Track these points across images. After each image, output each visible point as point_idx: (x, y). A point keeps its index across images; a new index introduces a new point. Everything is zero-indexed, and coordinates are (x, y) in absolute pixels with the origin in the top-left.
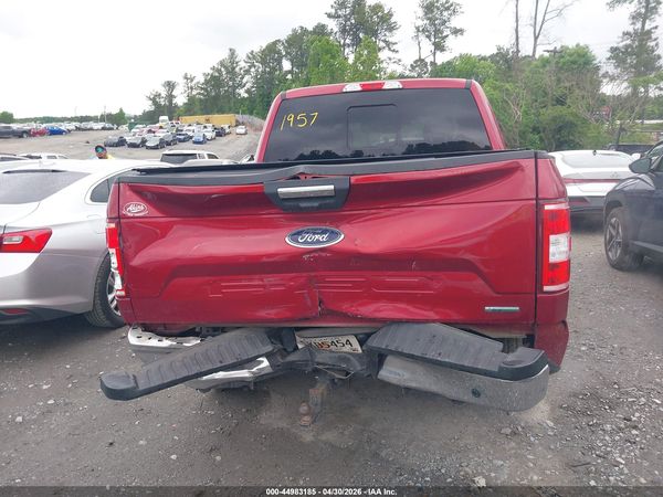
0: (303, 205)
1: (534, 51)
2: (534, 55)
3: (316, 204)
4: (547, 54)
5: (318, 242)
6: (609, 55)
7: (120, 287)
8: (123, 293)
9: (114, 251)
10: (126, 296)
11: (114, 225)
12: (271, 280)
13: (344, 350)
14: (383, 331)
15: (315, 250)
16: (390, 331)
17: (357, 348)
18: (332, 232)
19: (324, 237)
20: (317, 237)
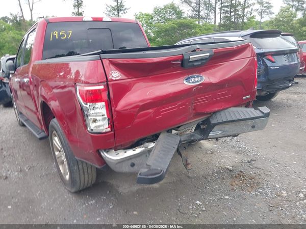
1: (32, 17)
2: (32, 19)
3: (200, 63)
7: (107, 126)
8: (109, 130)
9: (103, 104)
10: (112, 131)
11: (102, 87)
12: (180, 103)
13: (187, 133)
14: (214, 116)
15: (197, 85)
16: (218, 115)
17: (193, 130)
18: (200, 76)
19: (198, 79)
20: (197, 79)
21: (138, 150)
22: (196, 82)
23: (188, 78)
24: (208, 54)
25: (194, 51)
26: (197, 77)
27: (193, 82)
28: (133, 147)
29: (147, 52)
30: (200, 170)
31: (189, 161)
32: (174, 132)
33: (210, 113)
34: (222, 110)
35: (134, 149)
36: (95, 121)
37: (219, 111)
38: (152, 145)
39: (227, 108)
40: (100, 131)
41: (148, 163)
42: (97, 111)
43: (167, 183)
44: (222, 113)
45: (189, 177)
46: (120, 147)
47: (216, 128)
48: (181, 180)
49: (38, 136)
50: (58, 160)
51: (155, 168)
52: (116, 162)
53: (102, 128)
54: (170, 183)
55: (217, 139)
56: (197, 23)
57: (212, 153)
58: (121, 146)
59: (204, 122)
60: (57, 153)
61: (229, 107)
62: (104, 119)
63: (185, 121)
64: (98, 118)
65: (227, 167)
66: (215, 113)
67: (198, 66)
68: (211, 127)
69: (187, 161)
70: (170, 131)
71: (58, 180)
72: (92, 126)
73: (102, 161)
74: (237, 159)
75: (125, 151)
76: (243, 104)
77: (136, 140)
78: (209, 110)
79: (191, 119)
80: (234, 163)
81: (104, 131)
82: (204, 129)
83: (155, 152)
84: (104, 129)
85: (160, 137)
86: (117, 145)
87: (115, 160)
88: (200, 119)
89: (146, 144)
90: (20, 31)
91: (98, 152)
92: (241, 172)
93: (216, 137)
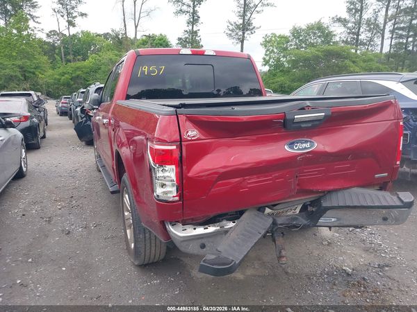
0: (303, 125)
1: (136, 35)
2: (136, 37)
3: (310, 125)
4: (144, 38)
5: (306, 148)
6: (178, 42)
7: (175, 194)
8: (177, 198)
9: (174, 167)
10: (180, 200)
11: (174, 147)
12: (277, 175)
13: (289, 214)
14: (328, 197)
15: (304, 154)
16: (334, 196)
17: (298, 211)
18: (310, 142)
19: (308, 145)
20: (304, 145)
21: (211, 229)
22: (302, 149)
23: (293, 143)
24: (323, 114)
25: (303, 109)
26: (306, 142)
27: (299, 149)
28: (205, 223)
29: (237, 108)
30: (304, 266)
31: (283, 253)
32: (268, 210)
33: (324, 192)
34: (340, 189)
35: (206, 226)
36: (163, 186)
37: (336, 190)
38: (231, 225)
39: (348, 188)
40: (167, 199)
41: (219, 249)
42: (167, 174)
43: (255, 276)
44: (340, 194)
45: (287, 273)
46: (190, 221)
47: (329, 213)
48: (275, 276)
49: (111, 189)
50: (126, 222)
51: (225, 256)
52: (182, 239)
53: (169, 195)
54: (259, 276)
55: (330, 228)
56: (353, 51)
57: (329, 244)
58: (193, 219)
59: (313, 203)
60: (126, 214)
61: (351, 187)
62: (173, 185)
63: (284, 199)
64: (167, 183)
65: (344, 268)
66: (330, 192)
67: (307, 128)
68: (322, 211)
69: (280, 252)
70: (261, 209)
71: (123, 246)
72: (159, 191)
73: (167, 234)
74: (364, 259)
75: (195, 227)
76: (377, 184)
77: (212, 215)
78: (319, 188)
79: (293, 196)
80: (357, 264)
81: (171, 200)
82: (313, 212)
83: (232, 235)
84: (170, 197)
85: (244, 216)
86: (185, 218)
87: (181, 237)
88: (308, 199)
89: (224, 222)
90: (120, 52)
91: (163, 224)
92: (364, 279)
93: (329, 225)
